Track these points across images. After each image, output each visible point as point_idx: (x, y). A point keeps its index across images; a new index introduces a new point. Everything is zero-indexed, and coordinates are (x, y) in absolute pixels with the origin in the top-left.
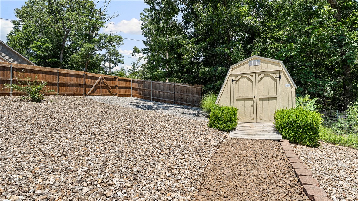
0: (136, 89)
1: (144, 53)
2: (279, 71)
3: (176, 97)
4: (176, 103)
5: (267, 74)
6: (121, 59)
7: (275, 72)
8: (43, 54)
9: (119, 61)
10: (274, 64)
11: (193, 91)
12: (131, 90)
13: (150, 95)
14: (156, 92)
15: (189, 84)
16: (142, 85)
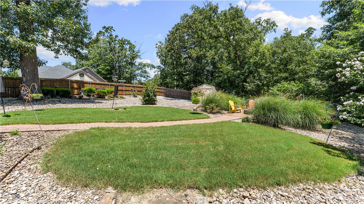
0: (162, 92)
1: (158, 69)
2: (211, 88)
3: (181, 96)
4: (181, 99)
5: (208, 89)
6: (149, 75)
7: (210, 89)
8: (105, 73)
9: (148, 76)
10: (209, 86)
11: (189, 93)
12: (160, 93)
13: (169, 95)
14: (172, 94)
15: (187, 90)
16: (165, 91)
